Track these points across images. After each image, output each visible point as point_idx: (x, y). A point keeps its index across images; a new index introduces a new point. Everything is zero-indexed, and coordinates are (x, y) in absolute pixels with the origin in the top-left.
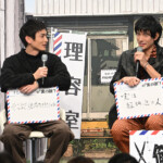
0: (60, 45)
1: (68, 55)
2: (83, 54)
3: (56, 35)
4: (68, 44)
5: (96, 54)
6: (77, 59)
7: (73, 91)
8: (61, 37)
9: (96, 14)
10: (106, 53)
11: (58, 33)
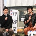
0: (12, 13)
1: (14, 15)
2: (17, 15)
3: (11, 11)
4: (14, 13)
5: (20, 15)
6: (16, 16)
7: (15, 23)
8: (12, 11)
9: (20, 6)
10: (22, 14)
11: (12, 10)
